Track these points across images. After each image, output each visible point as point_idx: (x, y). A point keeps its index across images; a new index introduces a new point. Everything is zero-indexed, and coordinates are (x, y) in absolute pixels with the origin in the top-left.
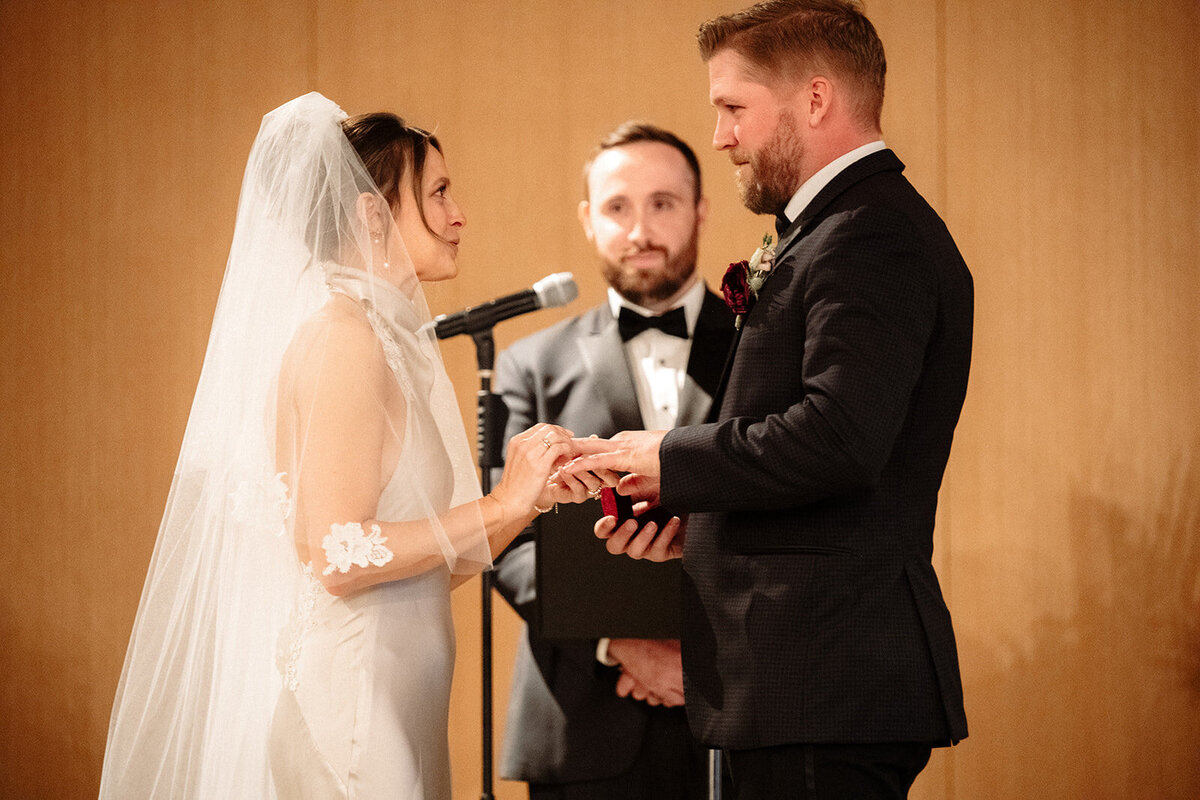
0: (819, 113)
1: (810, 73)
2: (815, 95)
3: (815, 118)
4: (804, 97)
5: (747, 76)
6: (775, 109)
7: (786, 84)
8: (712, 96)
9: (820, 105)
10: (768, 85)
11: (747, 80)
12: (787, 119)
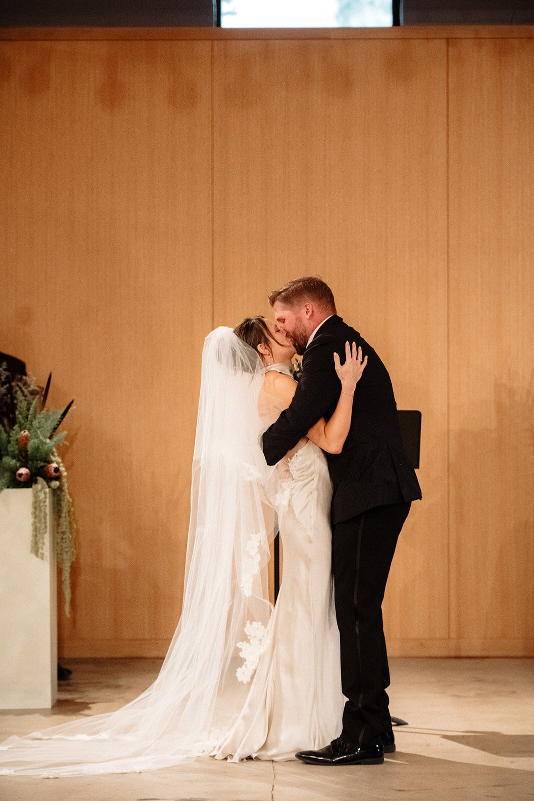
0: (310, 314)
1: (304, 303)
2: (307, 309)
3: (308, 317)
4: (304, 311)
5: (284, 309)
6: (294, 317)
7: (296, 308)
8: (276, 318)
9: (309, 312)
10: (291, 310)
11: (283, 310)
12: (299, 319)
